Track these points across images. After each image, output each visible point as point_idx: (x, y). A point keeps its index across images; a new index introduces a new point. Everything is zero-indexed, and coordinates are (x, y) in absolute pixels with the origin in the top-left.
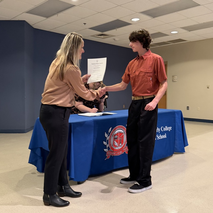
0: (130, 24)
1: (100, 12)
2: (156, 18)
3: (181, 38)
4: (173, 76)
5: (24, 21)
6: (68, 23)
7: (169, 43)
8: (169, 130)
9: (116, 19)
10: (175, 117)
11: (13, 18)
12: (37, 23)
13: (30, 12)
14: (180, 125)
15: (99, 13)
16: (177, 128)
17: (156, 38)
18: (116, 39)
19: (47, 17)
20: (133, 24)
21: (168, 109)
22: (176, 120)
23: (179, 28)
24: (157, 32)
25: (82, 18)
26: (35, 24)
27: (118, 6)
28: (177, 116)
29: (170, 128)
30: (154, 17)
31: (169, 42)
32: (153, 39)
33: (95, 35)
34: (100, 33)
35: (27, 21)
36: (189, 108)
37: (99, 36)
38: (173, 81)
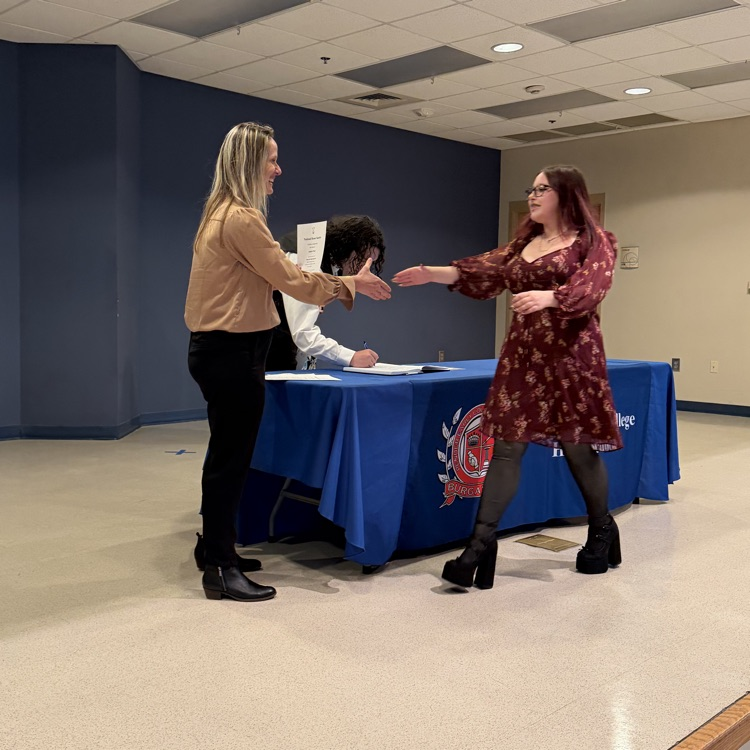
0: (486, 62)
1: (388, 24)
2: (578, 44)
3: (657, 111)
4: (623, 249)
5: (116, 46)
6: (267, 57)
7: (614, 128)
8: (627, 425)
9: (438, 45)
10: (649, 385)
11: (80, 37)
12: (155, 55)
13: (143, 20)
14: (662, 410)
15: (384, 23)
16: (650, 419)
17: (569, 111)
19: (201, 35)
20: (497, 62)
22: (651, 395)
23: (657, 77)
24: (574, 89)
25: (322, 41)
26: (151, 56)
27: (458, 3)
28: (655, 381)
29: (630, 419)
30: (573, 42)
31: (614, 125)
32: (558, 113)
33: (351, 97)
34: (369, 89)
35: (124, 46)
36: (679, 365)
37: (365, 101)
38: (623, 266)
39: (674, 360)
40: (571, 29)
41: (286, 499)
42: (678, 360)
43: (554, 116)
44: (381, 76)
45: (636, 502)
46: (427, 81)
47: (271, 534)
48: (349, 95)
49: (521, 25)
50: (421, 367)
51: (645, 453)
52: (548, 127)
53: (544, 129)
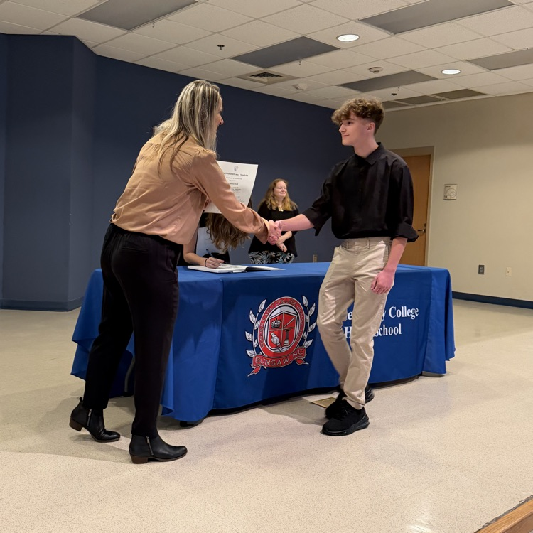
0: (334, 49)
1: (258, 19)
2: (401, 36)
3: (469, 87)
4: (446, 186)
5: (73, 37)
7: (440, 100)
8: (413, 316)
9: (298, 36)
10: (430, 286)
11: (47, 30)
12: (103, 43)
13: (86, 16)
14: (442, 304)
15: (255, 19)
16: (433, 311)
17: (405, 86)
18: (301, 86)
19: (129, 27)
20: (343, 49)
22: (432, 293)
23: (463, 61)
24: (406, 70)
25: (215, 33)
26: (100, 44)
27: (304, 3)
28: (435, 282)
29: (416, 311)
30: (395, 34)
31: (439, 97)
32: (397, 88)
33: (247, 75)
34: (259, 70)
35: (79, 36)
36: (483, 269)
37: (257, 78)
38: (446, 198)
39: (480, 266)
40: (392, 23)
42: (483, 266)
43: (394, 90)
45: (421, 375)
46: (296, 64)
48: (244, 73)
49: (355, 21)
50: (244, 267)
51: (429, 337)
52: (392, 98)
53: (389, 100)
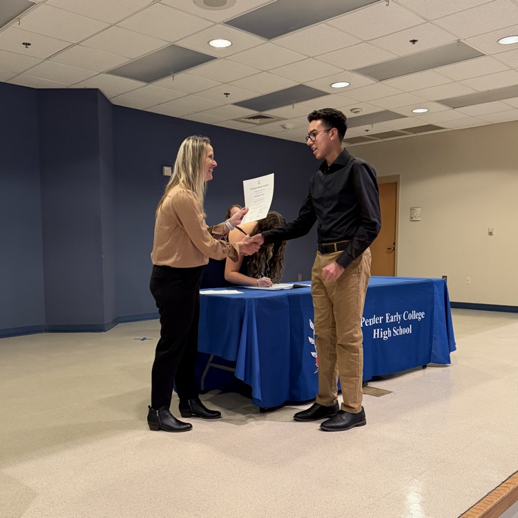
0: (326, 94)
1: (266, 71)
2: (385, 82)
3: (432, 123)
4: (412, 209)
5: (97, 89)
6: (191, 94)
7: (405, 134)
8: (420, 318)
9: (297, 84)
10: (433, 293)
11: (75, 84)
12: (122, 94)
13: (114, 72)
14: (443, 308)
15: (263, 71)
16: (436, 314)
17: (378, 124)
18: (289, 126)
19: (150, 80)
20: (333, 94)
21: (398, 276)
22: (435, 299)
23: (432, 102)
24: (381, 110)
25: (224, 83)
26: (119, 95)
27: (310, 57)
28: (436, 290)
29: (422, 314)
30: (380, 81)
31: (405, 132)
32: (371, 125)
33: (242, 118)
34: (255, 113)
35: (102, 89)
37: (251, 120)
38: (412, 219)
39: (443, 277)
40: (380, 72)
41: (211, 367)
42: (446, 277)
43: (368, 127)
44: (262, 104)
46: (290, 107)
47: (202, 389)
48: (241, 116)
49: (349, 71)
50: (292, 285)
51: (434, 335)
52: (364, 134)
53: (362, 135)
